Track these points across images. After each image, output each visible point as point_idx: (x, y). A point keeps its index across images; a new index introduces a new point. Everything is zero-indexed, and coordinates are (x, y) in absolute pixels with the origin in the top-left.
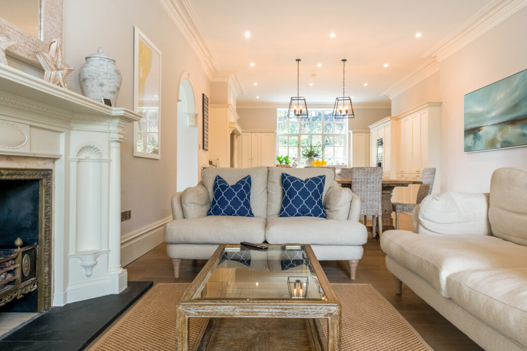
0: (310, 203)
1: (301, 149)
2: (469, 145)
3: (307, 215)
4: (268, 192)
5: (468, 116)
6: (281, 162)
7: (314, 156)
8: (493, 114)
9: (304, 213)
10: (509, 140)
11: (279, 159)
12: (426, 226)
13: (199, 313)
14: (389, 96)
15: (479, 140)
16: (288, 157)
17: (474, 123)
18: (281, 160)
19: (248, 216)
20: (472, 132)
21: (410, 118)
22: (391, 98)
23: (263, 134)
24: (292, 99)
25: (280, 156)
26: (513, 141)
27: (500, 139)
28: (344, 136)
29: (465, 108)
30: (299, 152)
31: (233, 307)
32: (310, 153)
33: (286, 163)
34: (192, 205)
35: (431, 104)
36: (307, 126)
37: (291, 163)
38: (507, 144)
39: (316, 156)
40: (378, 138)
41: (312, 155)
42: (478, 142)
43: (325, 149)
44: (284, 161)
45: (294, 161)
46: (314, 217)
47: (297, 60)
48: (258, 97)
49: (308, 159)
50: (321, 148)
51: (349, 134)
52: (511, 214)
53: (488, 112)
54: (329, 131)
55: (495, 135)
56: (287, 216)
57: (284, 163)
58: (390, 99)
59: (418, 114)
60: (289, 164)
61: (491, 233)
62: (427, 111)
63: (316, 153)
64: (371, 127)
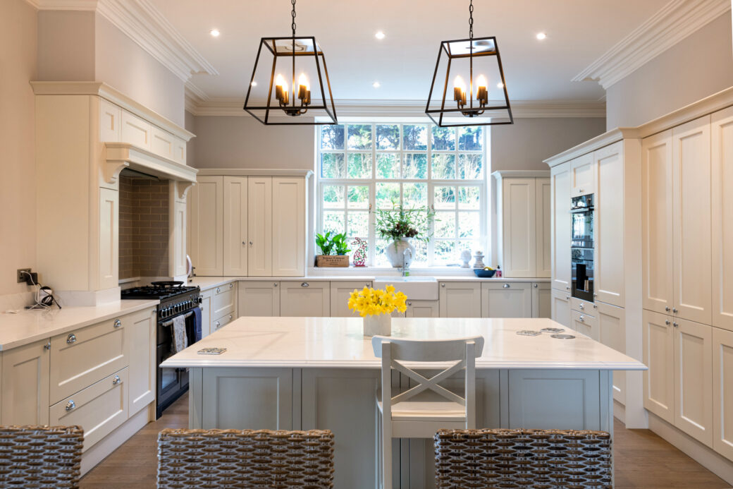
1: (378, 216)
6: (326, 249)
7: (407, 236)
11: (320, 242)
14: (598, 79)
16: (343, 236)
18: (327, 244)
22: (605, 85)
25: (324, 235)
28: (482, 185)
30: (372, 224)
32: (398, 227)
33: (340, 252)
37: (351, 250)
39: (412, 233)
41: (403, 231)
43: (435, 218)
44: (335, 247)
45: (357, 247)
49: (392, 241)
50: (424, 215)
51: (494, 180)
57: (333, 253)
58: (601, 88)
60: (347, 254)
63: (411, 226)
64: (551, 163)
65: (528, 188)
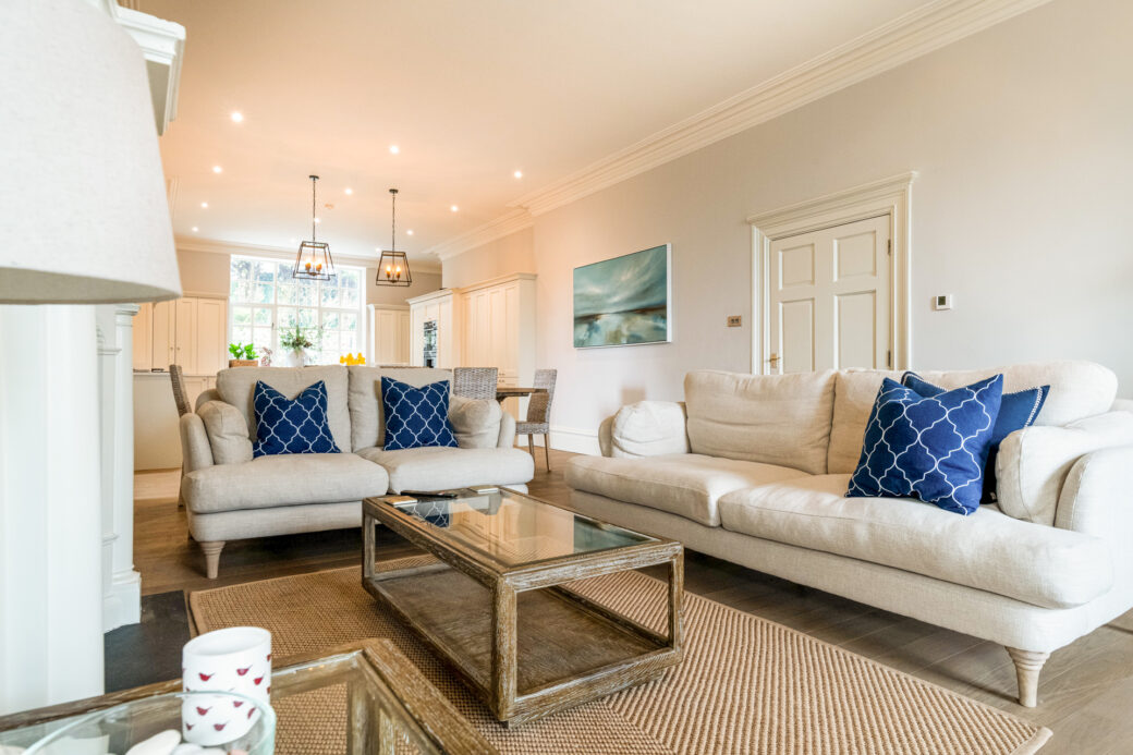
0: (436, 424)
1: (279, 332)
2: (581, 337)
3: (431, 445)
4: (350, 410)
5: (578, 297)
6: (238, 356)
7: (305, 346)
8: (616, 299)
9: (426, 440)
10: (639, 334)
11: (233, 350)
12: (625, 447)
13: (532, 583)
14: (437, 255)
15: (596, 331)
16: (251, 346)
17: (589, 308)
18: (239, 351)
19: (333, 451)
20: (586, 320)
21: (487, 293)
22: (442, 258)
23: (201, 301)
24: (303, 245)
25: (236, 345)
26: (644, 335)
27: (625, 332)
28: (358, 314)
29: (575, 287)
30: (274, 337)
31: (571, 567)
32: (297, 340)
33: (249, 358)
34: (234, 438)
35: (524, 277)
36: (258, 289)
37: (259, 356)
38: (635, 339)
39: (307, 345)
40: (427, 321)
41: (300, 344)
42: (594, 335)
43: (324, 334)
44: (245, 354)
45: (264, 354)
46: (440, 448)
47: (311, 177)
48: (195, 229)
49: (292, 350)
50: (316, 332)
51: (368, 311)
52: (724, 426)
53: (609, 296)
54: (301, 300)
55: (619, 326)
56: (398, 448)
57: (244, 358)
58: (439, 260)
59: (502, 289)
60: (256, 359)
61: (690, 451)
62: (517, 284)
63: (308, 340)
64: (411, 301)
65: (392, 317)
